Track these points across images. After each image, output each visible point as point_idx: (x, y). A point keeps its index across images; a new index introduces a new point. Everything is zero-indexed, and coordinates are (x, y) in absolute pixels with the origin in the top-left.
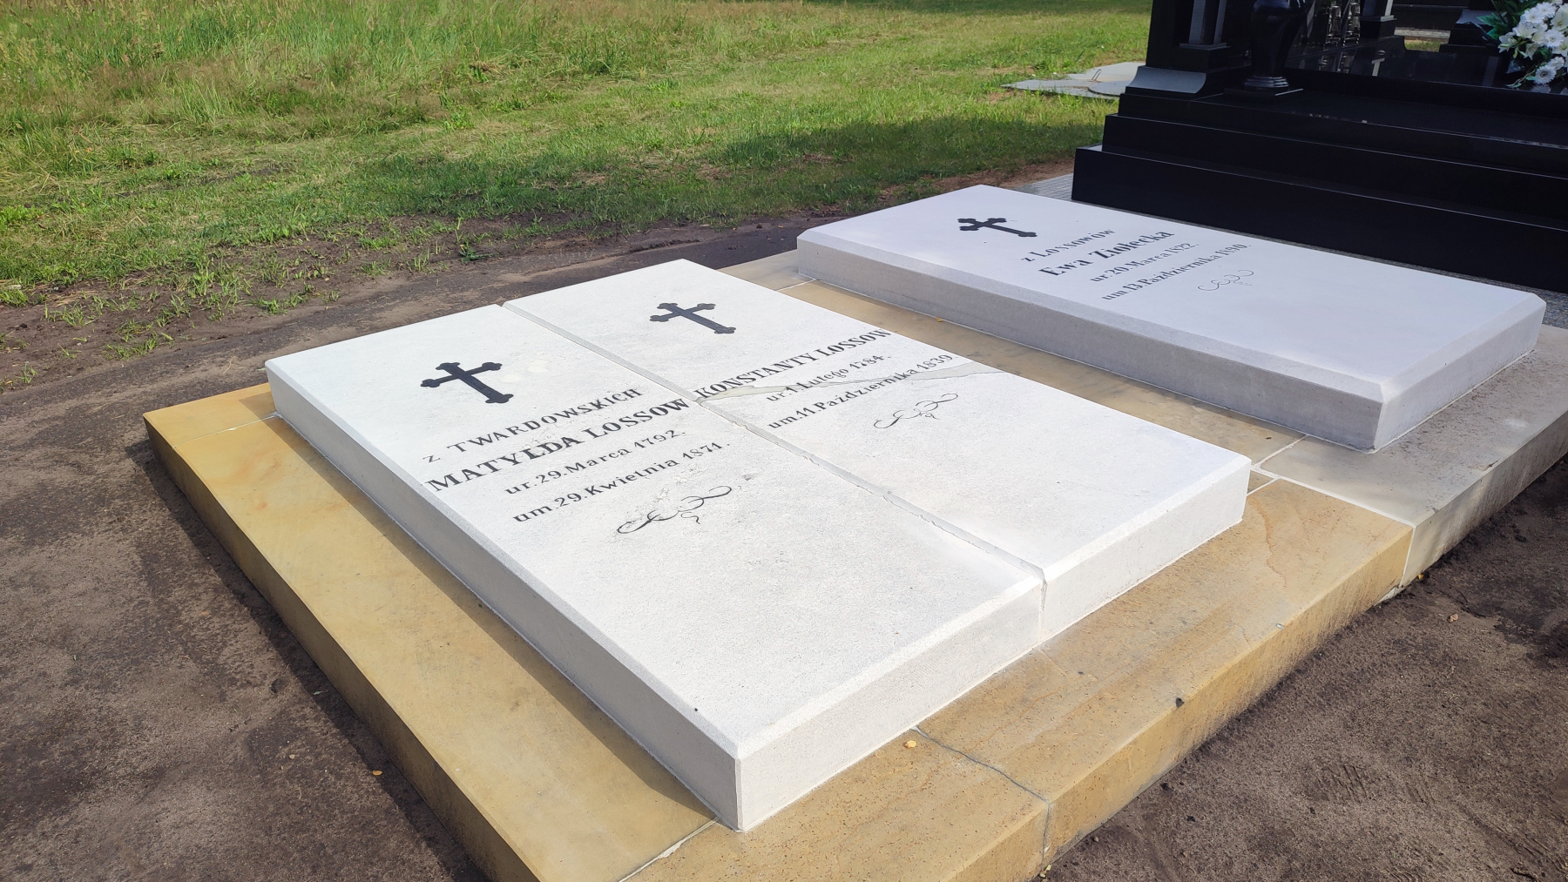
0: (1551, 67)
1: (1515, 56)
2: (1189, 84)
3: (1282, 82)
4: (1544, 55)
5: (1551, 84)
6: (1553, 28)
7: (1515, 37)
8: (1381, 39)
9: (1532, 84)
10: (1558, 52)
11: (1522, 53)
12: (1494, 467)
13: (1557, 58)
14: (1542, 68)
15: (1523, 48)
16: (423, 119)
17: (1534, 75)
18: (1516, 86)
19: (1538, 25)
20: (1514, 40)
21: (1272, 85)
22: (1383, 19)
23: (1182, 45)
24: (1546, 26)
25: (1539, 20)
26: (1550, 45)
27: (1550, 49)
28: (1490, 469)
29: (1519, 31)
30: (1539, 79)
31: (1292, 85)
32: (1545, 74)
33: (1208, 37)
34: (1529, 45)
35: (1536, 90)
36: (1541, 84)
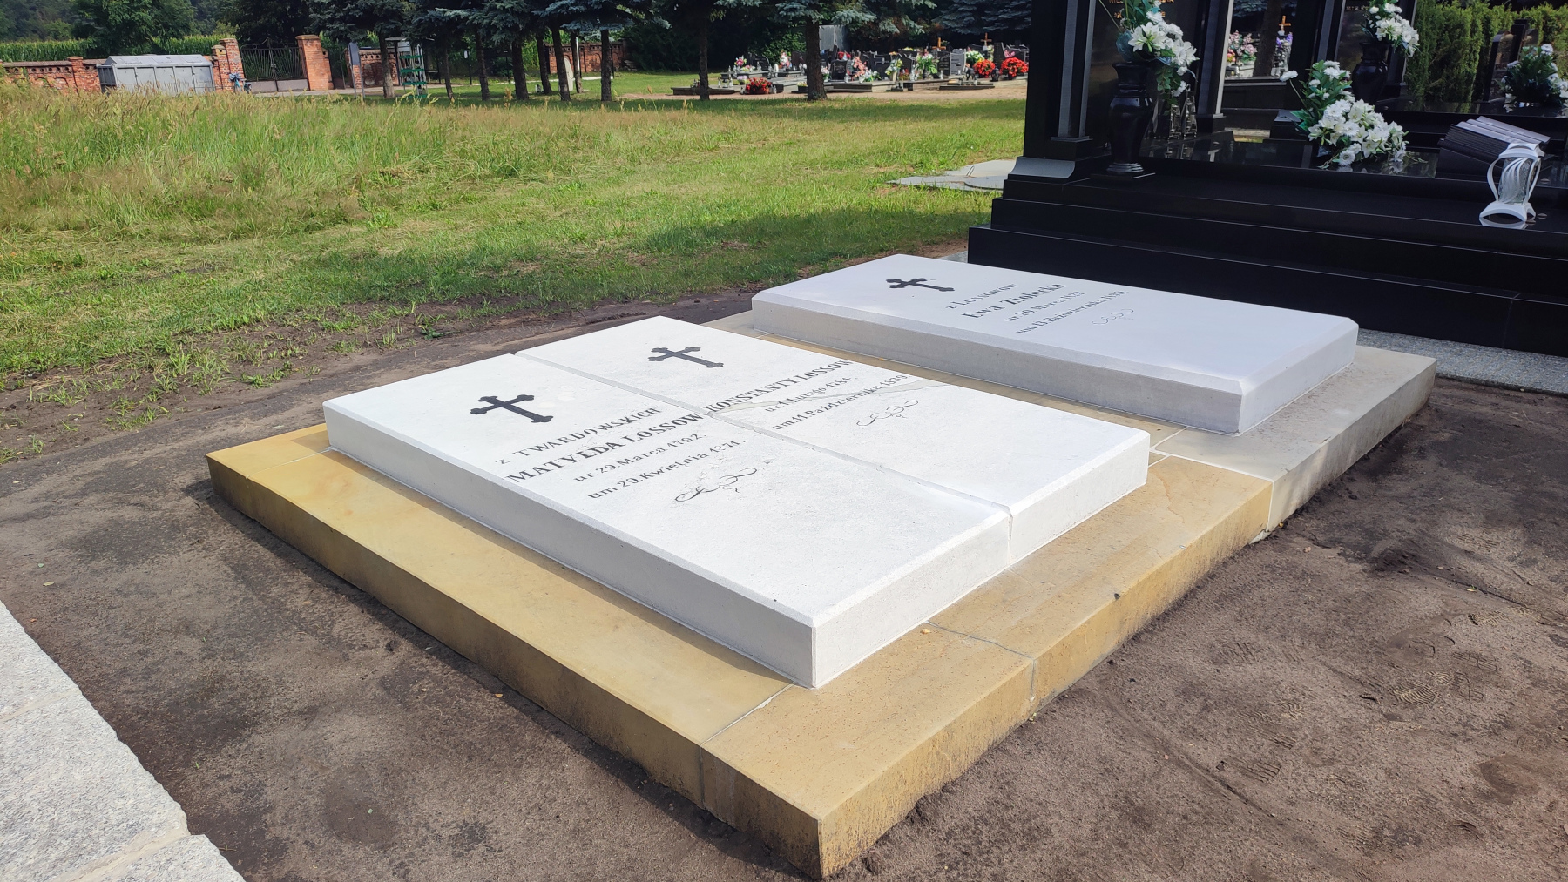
0: (1351, 152)
1: (1322, 143)
2: (1062, 170)
3: (1138, 168)
4: (1344, 143)
5: (1353, 165)
6: (1350, 121)
7: (1321, 128)
8: (1214, 133)
9: (1337, 165)
10: (1356, 140)
11: (1327, 140)
12: (1328, 441)
13: (1355, 144)
14: (1344, 152)
15: (1328, 137)
16: (345, 220)
17: (1338, 158)
18: (1324, 167)
19: (1338, 118)
20: (1320, 131)
21: (1129, 170)
22: (1214, 116)
23: (1053, 138)
24: (1344, 119)
25: (1339, 114)
26: (1348, 134)
27: (1349, 137)
28: (1325, 442)
29: (1323, 123)
30: (1342, 161)
31: (1146, 170)
32: (1347, 157)
33: (1074, 130)
34: (1332, 135)
35: (1341, 170)
36: (1344, 166)
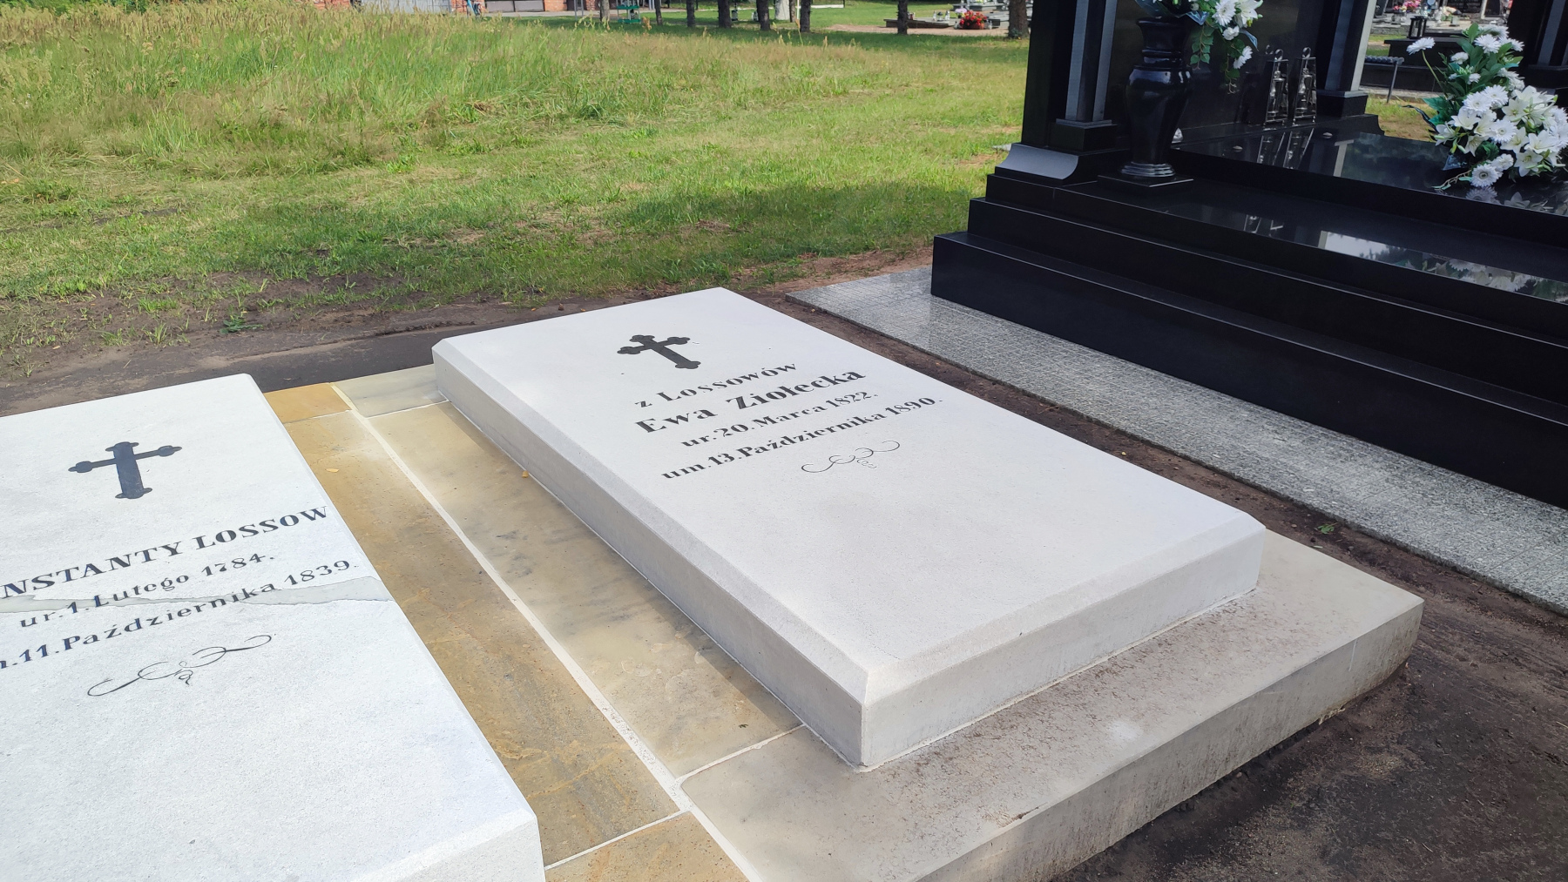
0: (1494, 169)
1: (1453, 150)
2: (1058, 167)
3: (1166, 171)
4: (1490, 151)
5: (1497, 185)
6: (1505, 118)
7: (1454, 128)
9: (1469, 186)
10: (1508, 148)
11: (1461, 147)
13: (1504, 155)
14: (1480, 168)
15: (1463, 141)
17: (1471, 175)
18: (1440, 189)
19: (1484, 114)
20: (1452, 131)
21: (1152, 174)
23: (1058, 120)
24: (1494, 115)
25: (1484, 108)
26: (1497, 138)
27: (1499, 144)
29: (1458, 121)
30: (1477, 181)
31: (1179, 172)
32: (1484, 175)
33: (1088, 113)
34: (1471, 138)
35: (1472, 196)
36: (1480, 188)
